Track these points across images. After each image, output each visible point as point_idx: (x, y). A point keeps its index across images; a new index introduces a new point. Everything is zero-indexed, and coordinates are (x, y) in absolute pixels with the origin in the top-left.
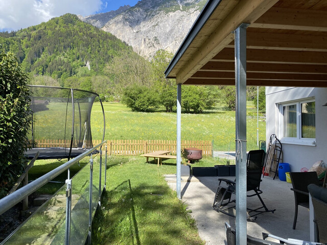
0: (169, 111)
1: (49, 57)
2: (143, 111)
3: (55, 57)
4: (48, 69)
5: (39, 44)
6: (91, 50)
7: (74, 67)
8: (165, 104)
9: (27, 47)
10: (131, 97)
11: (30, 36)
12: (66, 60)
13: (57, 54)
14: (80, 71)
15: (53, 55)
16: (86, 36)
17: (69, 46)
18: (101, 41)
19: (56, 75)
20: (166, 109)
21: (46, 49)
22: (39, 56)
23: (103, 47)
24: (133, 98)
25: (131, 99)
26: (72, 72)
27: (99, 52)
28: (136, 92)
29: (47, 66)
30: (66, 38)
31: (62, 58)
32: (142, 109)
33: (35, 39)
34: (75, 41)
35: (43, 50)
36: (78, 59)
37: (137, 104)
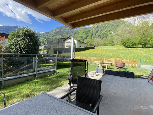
0: (144, 47)
1: (100, 32)
2: (129, 48)
3: (102, 32)
4: (100, 36)
5: (97, 29)
6: (114, 27)
7: (108, 34)
8: (141, 44)
9: (94, 30)
10: (124, 42)
11: (95, 27)
12: (105, 32)
13: (102, 31)
14: (110, 35)
15: (101, 31)
16: (113, 23)
17: (106, 27)
18: (118, 23)
19: (102, 38)
20: (142, 47)
21: (99, 30)
22: (97, 33)
23: (119, 25)
24: (125, 43)
25: (124, 43)
26: (107, 36)
27: (117, 27)
28: (127, 40)
29: (99, 35)
30: (106, 25)
31: (104, 32)
32: (129, 47)
33: (96, 28)
34: (109, 26)
35: (98, 30)
36: (109, 31)
37: (127, 45)
